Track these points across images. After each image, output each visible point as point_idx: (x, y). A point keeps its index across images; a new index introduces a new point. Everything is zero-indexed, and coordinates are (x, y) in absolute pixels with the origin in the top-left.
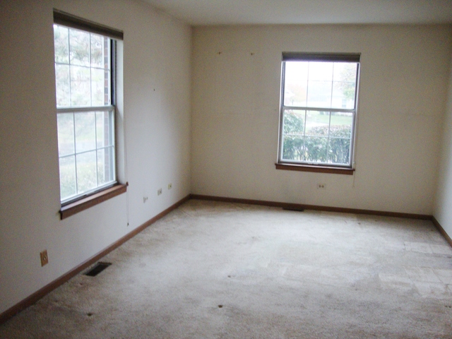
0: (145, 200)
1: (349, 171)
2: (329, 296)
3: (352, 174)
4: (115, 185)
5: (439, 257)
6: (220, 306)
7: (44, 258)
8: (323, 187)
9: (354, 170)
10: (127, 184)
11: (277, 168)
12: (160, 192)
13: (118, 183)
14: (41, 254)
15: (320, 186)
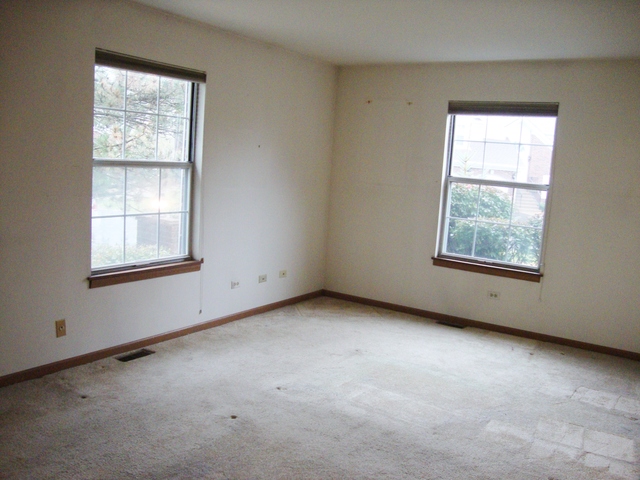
0: (234, 285)
1: (533, 276)
2: (388, 434)
3: (538, 281)
4: (186, 260)
5: (618, 415)
6: (234, 417)
7: (60, 328)
8: (496, 296)
9: (542, 275)
10: (202, 261)
11: (435, 264)
12: (263, 279)
13: (191, 258)
14: (56, 323)
15: (492, 295)
